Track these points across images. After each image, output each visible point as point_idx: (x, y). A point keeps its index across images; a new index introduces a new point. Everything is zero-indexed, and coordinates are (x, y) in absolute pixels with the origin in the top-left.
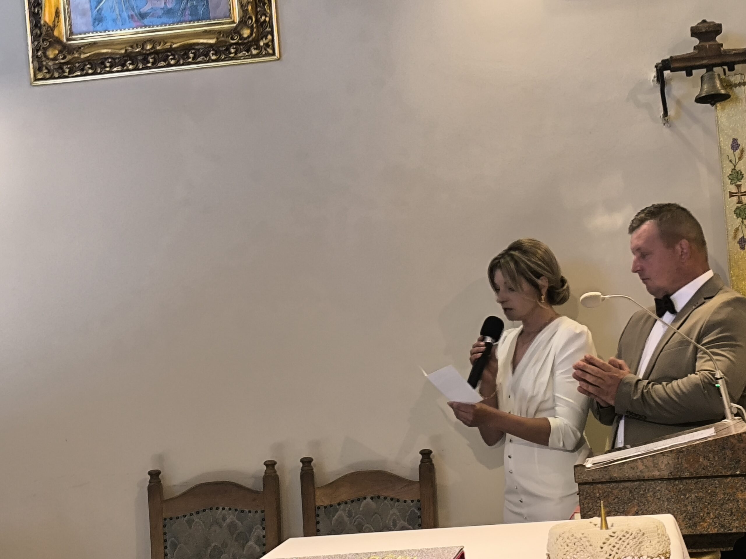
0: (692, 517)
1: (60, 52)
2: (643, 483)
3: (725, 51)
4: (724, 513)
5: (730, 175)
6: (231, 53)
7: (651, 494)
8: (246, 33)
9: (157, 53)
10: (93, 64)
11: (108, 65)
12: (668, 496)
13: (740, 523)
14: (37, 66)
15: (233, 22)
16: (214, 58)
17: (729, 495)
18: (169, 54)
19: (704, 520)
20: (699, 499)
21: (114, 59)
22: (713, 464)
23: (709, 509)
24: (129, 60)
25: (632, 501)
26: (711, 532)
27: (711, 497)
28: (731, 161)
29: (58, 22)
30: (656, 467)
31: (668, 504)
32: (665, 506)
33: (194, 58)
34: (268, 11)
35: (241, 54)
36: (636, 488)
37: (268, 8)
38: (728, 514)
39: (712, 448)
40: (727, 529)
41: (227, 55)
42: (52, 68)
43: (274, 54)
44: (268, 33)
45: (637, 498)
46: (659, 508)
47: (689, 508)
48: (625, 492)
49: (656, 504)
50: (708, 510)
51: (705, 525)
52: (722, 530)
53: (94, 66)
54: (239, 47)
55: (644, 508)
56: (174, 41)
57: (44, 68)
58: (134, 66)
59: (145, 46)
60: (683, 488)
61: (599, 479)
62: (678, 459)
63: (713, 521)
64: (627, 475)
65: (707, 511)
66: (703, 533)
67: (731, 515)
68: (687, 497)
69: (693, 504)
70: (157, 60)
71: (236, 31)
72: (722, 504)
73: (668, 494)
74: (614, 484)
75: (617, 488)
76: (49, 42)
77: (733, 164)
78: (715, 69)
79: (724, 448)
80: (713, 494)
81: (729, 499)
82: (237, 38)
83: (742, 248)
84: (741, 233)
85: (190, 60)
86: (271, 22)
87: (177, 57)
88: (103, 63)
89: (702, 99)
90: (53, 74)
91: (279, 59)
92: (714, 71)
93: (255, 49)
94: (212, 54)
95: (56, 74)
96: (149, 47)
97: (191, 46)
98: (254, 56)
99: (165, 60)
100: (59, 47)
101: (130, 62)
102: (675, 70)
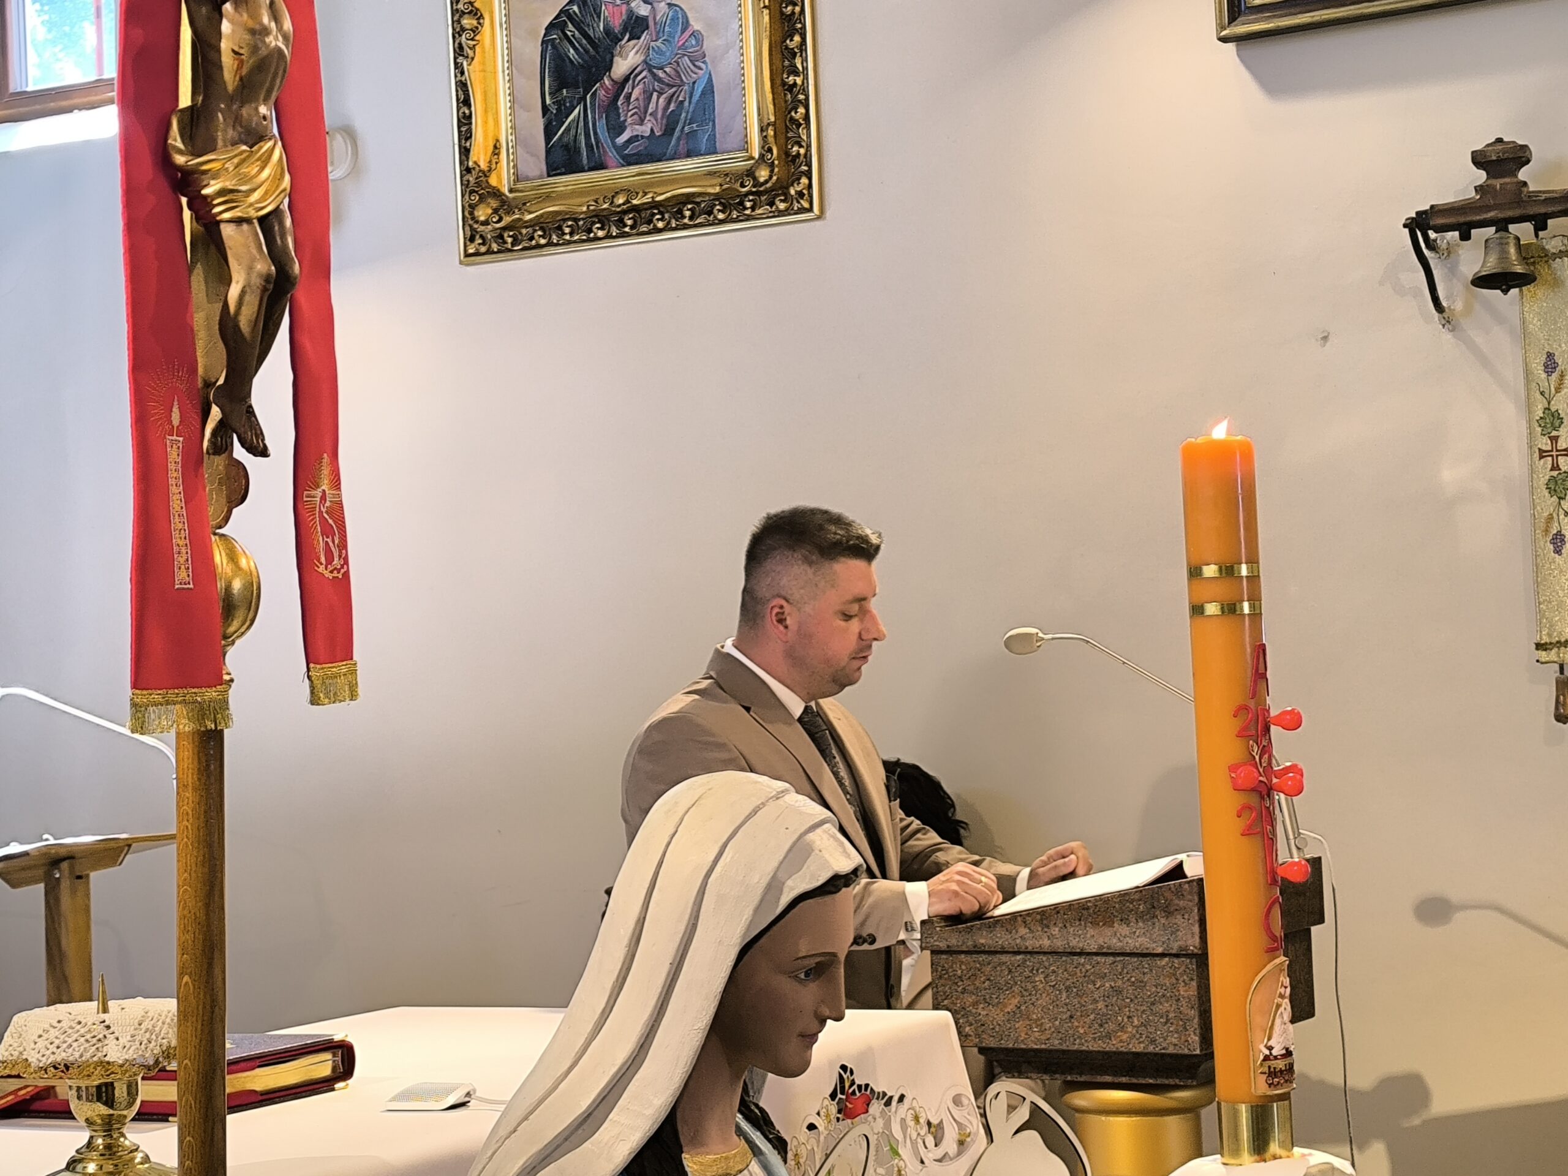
0: (1104, 1021)
1: (496, 211)
2: (1029, 957)
3: (1531, 195)
4: (1156, 1019)
5: (1541, 418)
6: (746, 208)
7: (1041, 977)
8: (763, 174)
9: (636, 209)
10: (547, 229)
11: (567, 230)
12: (1068, 983)
13: (1180, 1039)
14: (469, 233)
15: (752, 158)
16: (721, 216)
17: (1164, 988)
18: (656, 211)
19: (1122, 1028)
20: (1118, 992)
21: (576, 220)
22: (1135, 932)
23: (1132, 1010)
24: (599, 222)
25: (1011, 988)
26: (1134, 1050)
27: (1136, 990)
28: (1542, 393)
29: (497, 163)
30: (1046, 932)
31: (1068, 997)
32: (1063, 999)
33: (691, 218)
34: (805, 137)
35: (760, 211)
36: (1019, 966)
37: (805, 131)
38: (1161, 1020)
39: (1134, 906)
40: (1160, 1047)
41: (739, 213)
42: (489, 237)
43: (810, 210)
44: (803, 173)
45: (1019, 983)
46: (1053, 1002)
47: (1101, 1005)
48: (1001, 971)
49: (1048, 995)
50: (1129, 1011)
51: (1125, 1037)
52: (1152, 1048)
53: (547, 233)
54: (757, 198)
55: (1031, 1000)
56: (658, 190)
57: (478, 237)
58: (605, 232)
59: (615, 200)
60: (1092, 970)
61: (957, 946)
62: (1080, 920)
63: (1137, 1032)
64: (1000, 943)
65: (1128, 1013)
66: (1121, 1049)
67: (1166, 1023)
68: (1097, 986)
69: (1106, 999)
70: (639, 223)
71: (750, 173)
72: (1153, 1004)
73: (1068, 979)
74: (984, 957)
75: (989, 964)
76: (479, 195)
77: (1546, 398)
79: (1154, 907)
80: (1140, 985)
81: (1164, 996)
82: (749, 183)
83: (1558, 551)
84: (1557, 525)
85: (686, 221)
86: (808, 156)
87: (667, 216)
88: (560, 228)
89: (1483, 281)
90: (490, 245)
91: (819, 218)
92: (1510, 230)
93: (781, 201)
94: (719, 211)
95: (495, 247)
96: (621, 201)
97: (688, 198)
98: (781, 213)
99: (650, 222)
100: (494, 203)
101: (598, 225)
102: (1439, 229)
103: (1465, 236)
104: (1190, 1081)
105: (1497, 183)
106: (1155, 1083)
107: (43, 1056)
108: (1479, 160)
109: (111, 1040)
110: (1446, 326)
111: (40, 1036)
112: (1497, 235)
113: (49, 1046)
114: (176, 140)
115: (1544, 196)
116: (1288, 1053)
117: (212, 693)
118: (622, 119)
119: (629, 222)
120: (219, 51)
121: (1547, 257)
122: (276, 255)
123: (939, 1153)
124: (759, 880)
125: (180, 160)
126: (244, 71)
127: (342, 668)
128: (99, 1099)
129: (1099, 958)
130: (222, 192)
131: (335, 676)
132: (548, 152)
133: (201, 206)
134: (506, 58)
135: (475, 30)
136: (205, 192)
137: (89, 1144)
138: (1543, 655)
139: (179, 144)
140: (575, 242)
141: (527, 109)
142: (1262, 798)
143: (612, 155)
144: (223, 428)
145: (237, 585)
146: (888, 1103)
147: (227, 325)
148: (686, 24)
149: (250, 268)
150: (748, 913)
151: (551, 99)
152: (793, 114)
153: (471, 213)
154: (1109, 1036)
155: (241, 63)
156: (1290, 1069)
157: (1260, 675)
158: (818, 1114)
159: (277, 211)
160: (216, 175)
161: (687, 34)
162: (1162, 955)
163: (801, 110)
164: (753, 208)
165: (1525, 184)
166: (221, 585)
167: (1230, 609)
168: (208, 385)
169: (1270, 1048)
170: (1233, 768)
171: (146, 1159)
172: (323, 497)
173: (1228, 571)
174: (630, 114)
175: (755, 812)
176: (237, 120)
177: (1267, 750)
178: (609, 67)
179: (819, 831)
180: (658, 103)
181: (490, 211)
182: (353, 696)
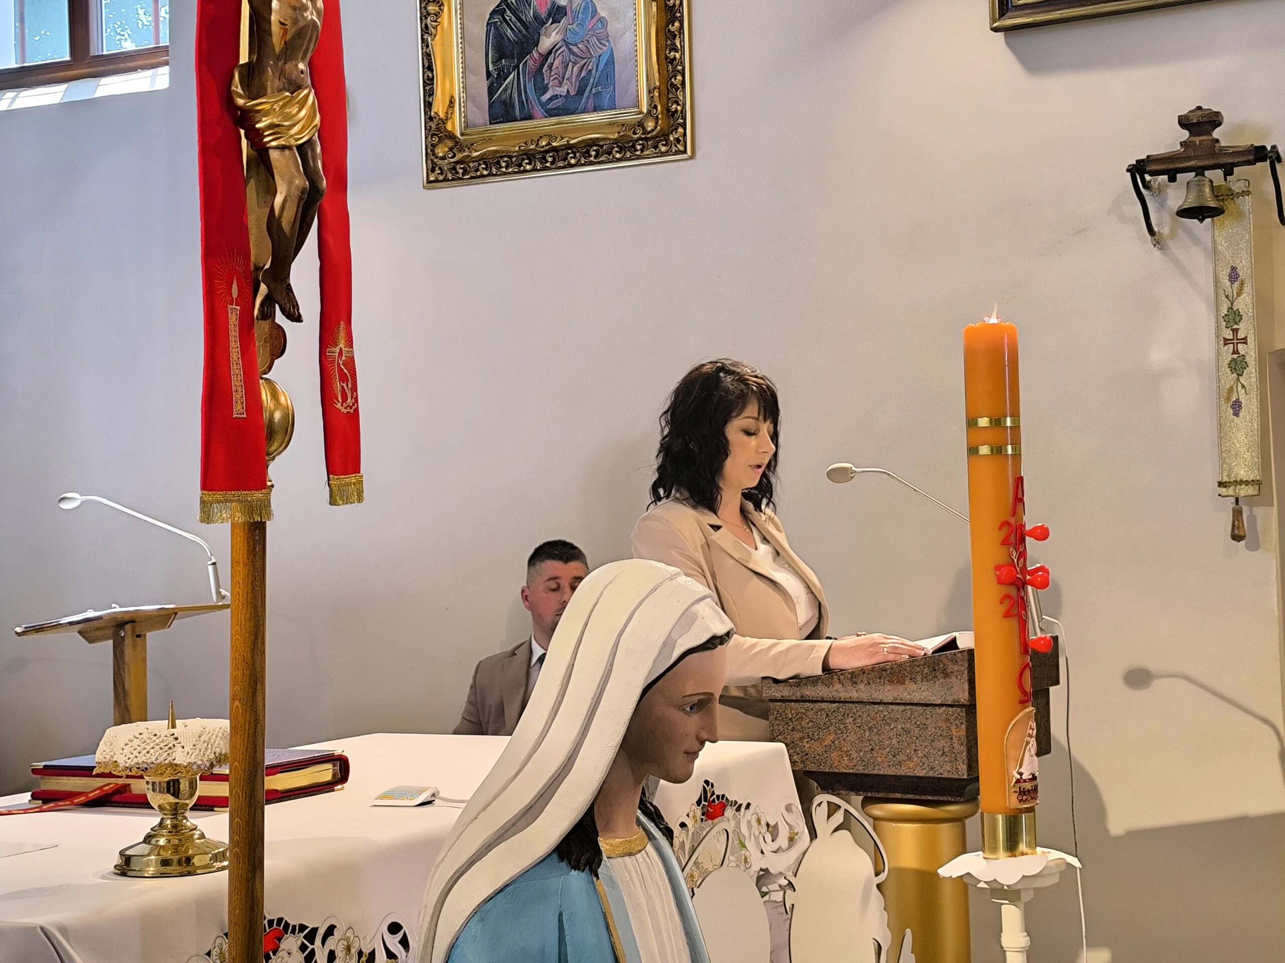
0: (897, 753)
1: (451, 149)
2: (842, 705)
3: (1222, 149)
4: (935, 752)
5: (1226, 315)
6: (636, 150)
7: (851, 720)
8: (650, 125)
9: (555, 150)
10: (489, 163)
11: (504, 164)
12: (870, 725)
13: (953, 767)
14: (430, 166)
15: (641, 113)
16: (618, 156)
17: (941, 729)
18: (570, 151)
19: (910, 759)
20: (907, 732)
21: (510, 157)
22: (920, 689)
23: (918, 745)
24: (527, 159)
25: (828, 727)
26: (918, 775)
27: (920, 730)
28: (1227, 297)
29: (452, 114)
30: (855, 687)
31: (870, 735)
32: (866, 736)
33: (596, 157)
34: (681, 98)
35: (647, 153)
36: (834, 711)
37: (681, 93)
38: (939, 753)
39: (921, 669)
40: (937, 773)
41: (632, 153)
42: (446, 168)
43: (685, 152)
44: (679, 124)
45: (834, 724)
46: (859, 738)
48: (821, 715)
49: (855, 733)
51: (911, 765)
52: (931, 773)
53: (489, 166)
54: (645, 142)
55: (842, 737)
56: (571, 136)
57: (437, 168)
58: (532, 166)
59: (540, 142)
60: (888, 716)
61: (789, 696)
62: (880, 679)
63: (921, 761)
64: (821, 694)
65: (914, 747)
66: (909, 774)
67: (942, 755)
68: (892, 727)
69: (898, 737)
70: (557, 160)
71: (641, 124)
72: (932, 741)
73: (870, 722)
74: (808, 704)
75: (812, 710)
76: (439, 137)
77: (1230, 300)
78: (1207, 173)
79: (935, 670)
80: (924, 727)
81: (941, 735)
82: (639, 132)
83: (1236, 414)
84: (1236, 394)
85: (592, 159)
86: (683, 111)
87: (578, 155)
88: (498, 163)
89: (1185, 213)
90: (446, 175)
91: (691, 158)
92: (1206, 175)
93: (663, 145)
94: (617, 152)
95: (450, 176)
96: (544, 143)
97: (594, 142)
98: (663, 154)
99: (565, 159)
100: (450, 143)
101: (527, 161)
102: (1154, 173)
103: (1172, 179)
104: (959, 798)
105: (1197, 140)
106: (933, 799)
107: (129, 758)
108: (1184, 122)
109: (178, 748)
110: (1156, 246)
111: (126, 745)
112: (1196, 179)
113: (133, 751)
114: (237, 87)
115: (1231, 150)
116: (1034, 778)
117: (258, 495)
118: (546, 82)
119: (550, 159)
120: (269, 22)
121: (1232, 195)
122: (309, 173)
123: (775, 846)
124: (658, 639)
125: (240, 102)
126: (288, 37)
127: (352, 478)
128: (168, 792)
129: (893, 707)
130: (270, 126)
131: (348, 484)
132: (490, 106)
133: (255, 137)
134: (460, 36)
135: (437, 15)
136: (258, 126)
137: (161, 824)
138: (1223, 491)
139: (240, 90)
140: (509, 173)
141: (475, 73)
142: (1019, 590)
143: (537, 110)
144: (269, 301)
145: (277, 416)
146: (738, 809)
147: (273, 223)
148: (595, 12)
149: (290, 183)
150: (649, 663)
151: (494, 66)
152: (673, 80)
153: (433, 151)
154: (900, 764)
155: (286, 31)
156: (1035, 789)
157: (1019, 500)
158: (688, 815)
159: (310, 142)
160: (266, 114)
161: (595, 19)
162: (941, 705)
163: (679, 78)
164: (642, 150)
165: (1217, 141)
166: (266, 415)
167: (998, 450)
168: (258, 269)
169: (1021, 774)
170: (998, 568)
171: (202, 836)
172: (341, 353)
173: (997, 422)
174: (551, 78)
175: (655, 589)
176: (282, 73)
177: (1022, 555)
178: (536, 44)
179: (702, 603)
180: (573, 71)
181: (447, 149)
182: (360, 500)
